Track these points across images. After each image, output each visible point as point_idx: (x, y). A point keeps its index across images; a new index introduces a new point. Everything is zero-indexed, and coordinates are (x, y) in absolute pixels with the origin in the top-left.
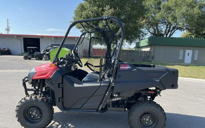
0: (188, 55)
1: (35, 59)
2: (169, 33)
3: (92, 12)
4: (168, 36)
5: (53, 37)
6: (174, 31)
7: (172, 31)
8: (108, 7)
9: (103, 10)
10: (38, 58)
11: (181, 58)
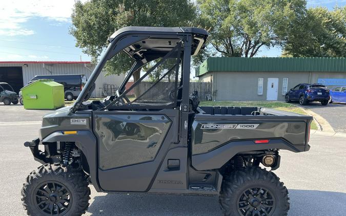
0: (272, 87)
1: (3, 103)
2: (250, 51)
3: (96, 17)
4: (249, 56)
5: (44, 64)
6: (258, 48)
7: (254, 47)
8: (122, 7)
9: (115, 13)
10: (7, 101)
11: (260, 92)
